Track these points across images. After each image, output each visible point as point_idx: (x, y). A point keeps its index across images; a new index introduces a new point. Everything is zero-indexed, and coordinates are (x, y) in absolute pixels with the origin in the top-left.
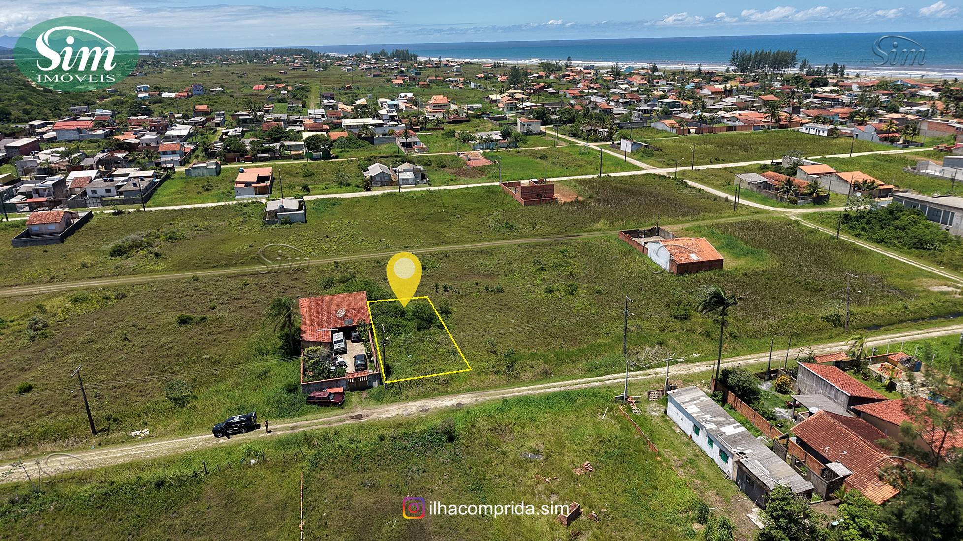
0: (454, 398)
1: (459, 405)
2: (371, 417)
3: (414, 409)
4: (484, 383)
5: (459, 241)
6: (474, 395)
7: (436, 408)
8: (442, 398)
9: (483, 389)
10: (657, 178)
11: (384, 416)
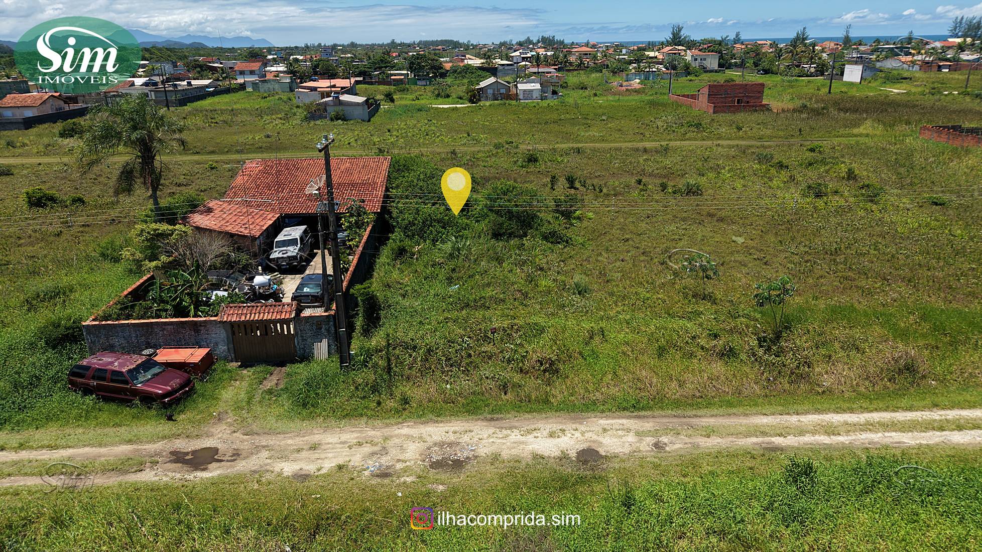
0: (569, 426)
1: (588, 456)
2: (242, 466)
3: (412, 452)
4: (681, 384)
6: (648, 425)
7: (495, 458)
8: (526, 421)
9: (677, 404)
11: (288, 468)
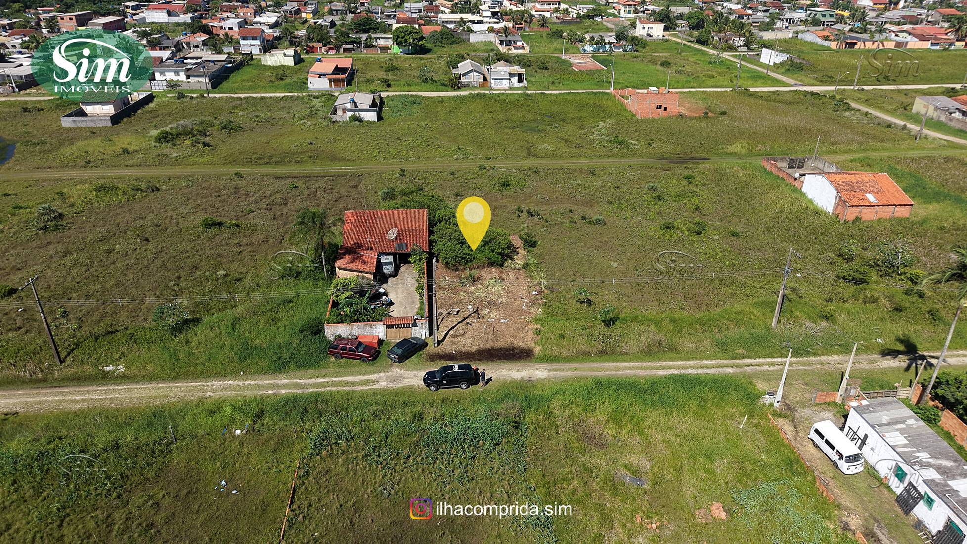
5: (552, 155)
10: (809, 97)
